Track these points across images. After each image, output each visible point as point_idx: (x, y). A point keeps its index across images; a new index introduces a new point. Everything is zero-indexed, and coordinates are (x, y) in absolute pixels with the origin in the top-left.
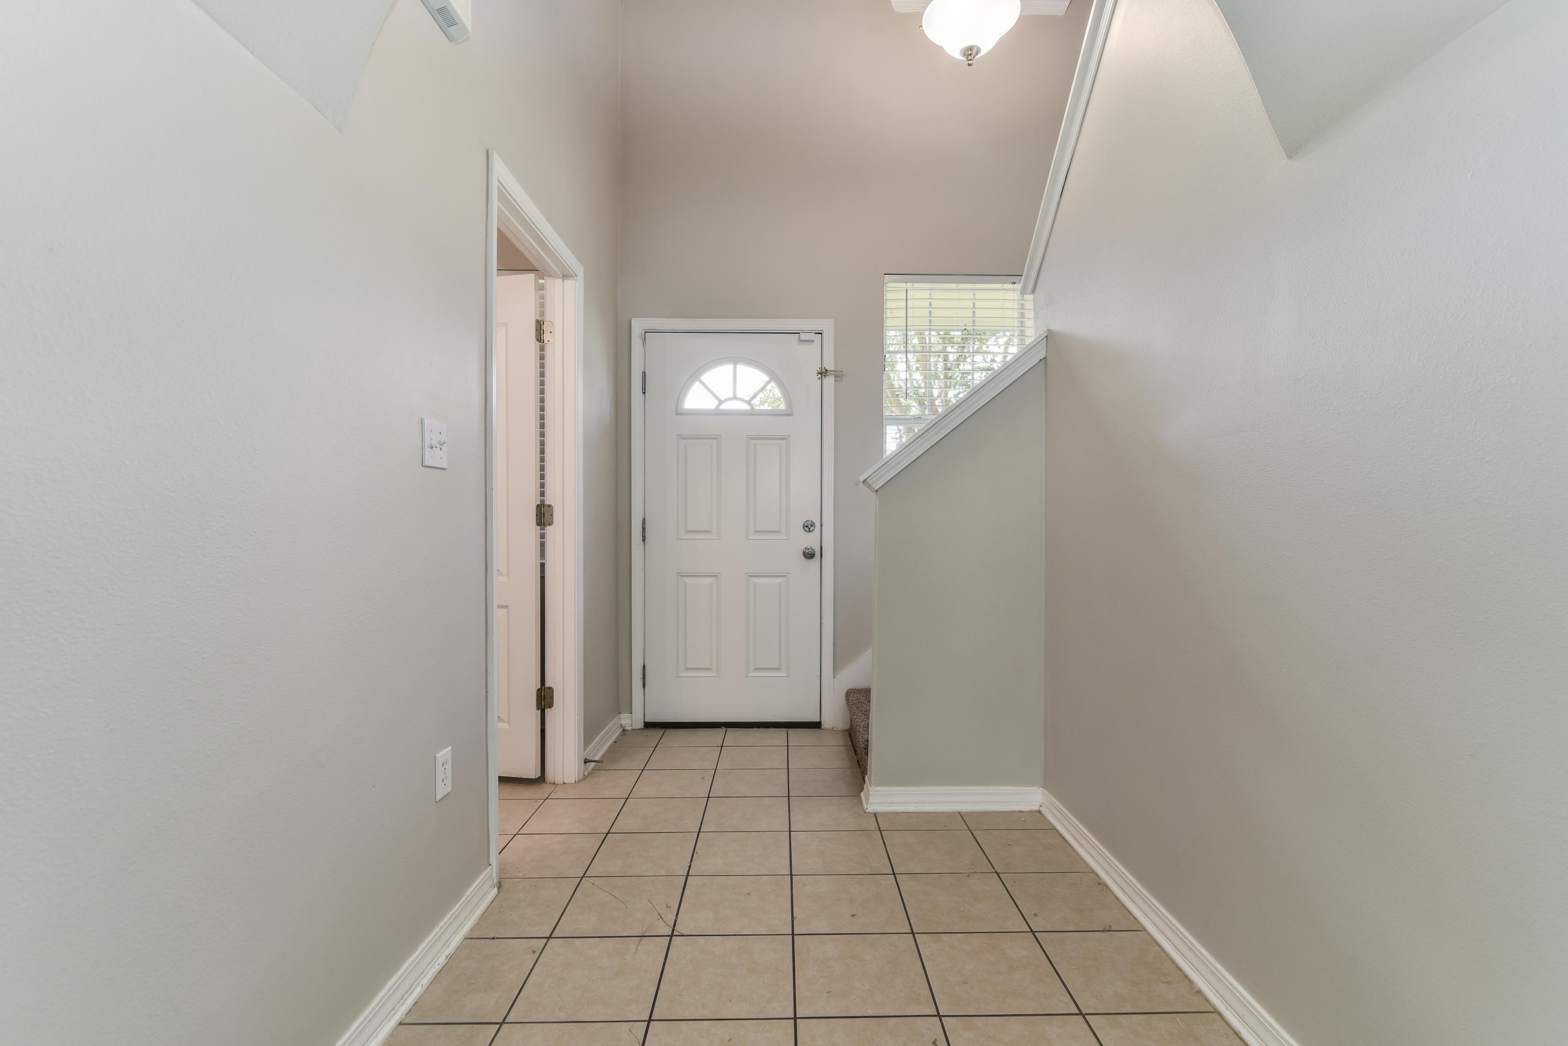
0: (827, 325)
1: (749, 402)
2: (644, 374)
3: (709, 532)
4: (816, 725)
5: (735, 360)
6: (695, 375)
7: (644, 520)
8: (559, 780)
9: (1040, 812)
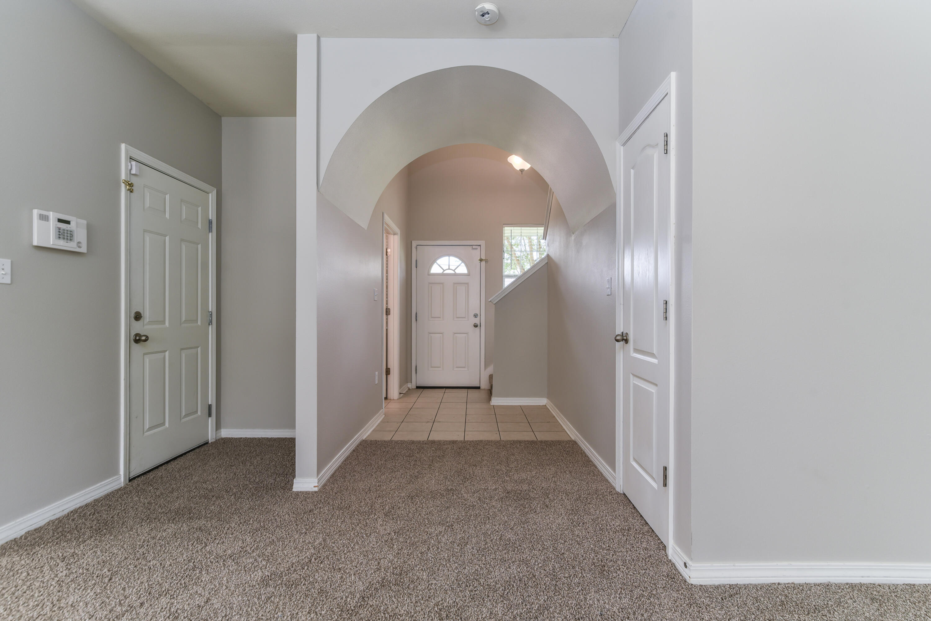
0: (482, 243)
1: (454, 271)
2: (416, 260)
3: (440, 317)
4: (479, 388)
5: (449, 255)
6: (434, 261)
7: (416, 313)
8: (392, 398)
9: (545, 405)
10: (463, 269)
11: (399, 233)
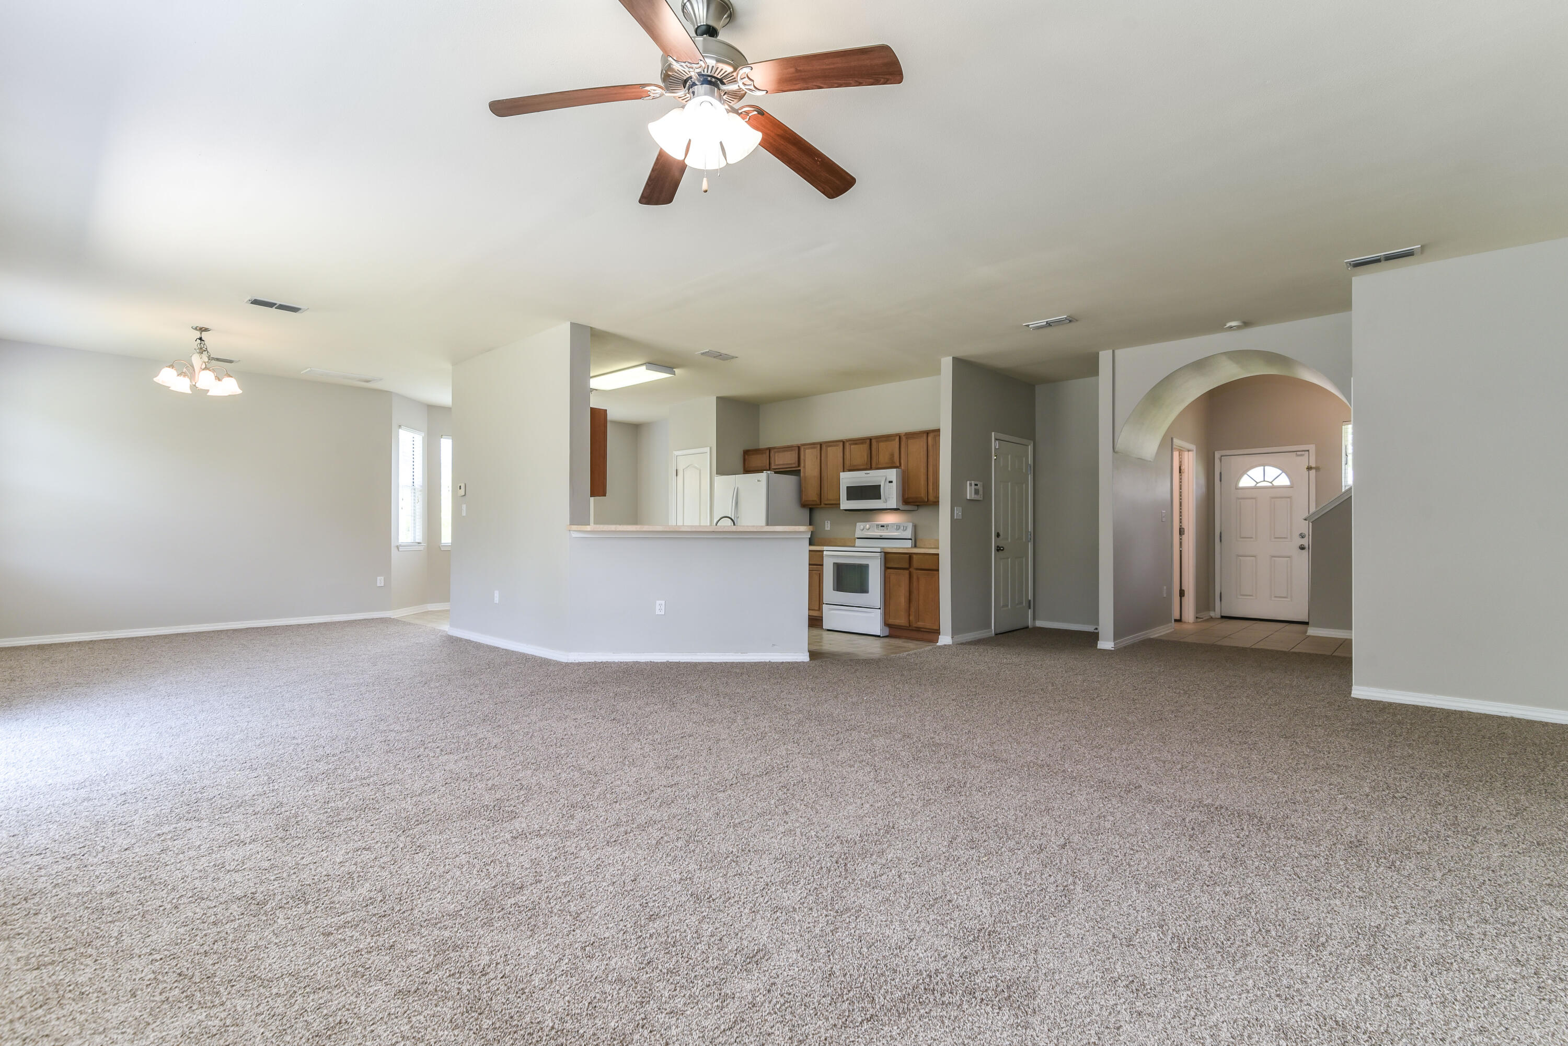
0: (1312, 448)
1: (1271, 483)
2: (1220, 474)
3: (1252, 537)
5: (1263, 465)
6: (1244, 473)
7: (1221, 532)
10: (1284, 481)
11: (1195, 450)
